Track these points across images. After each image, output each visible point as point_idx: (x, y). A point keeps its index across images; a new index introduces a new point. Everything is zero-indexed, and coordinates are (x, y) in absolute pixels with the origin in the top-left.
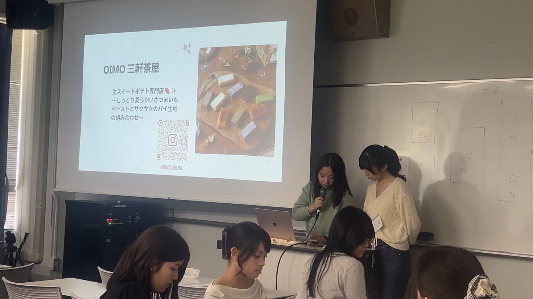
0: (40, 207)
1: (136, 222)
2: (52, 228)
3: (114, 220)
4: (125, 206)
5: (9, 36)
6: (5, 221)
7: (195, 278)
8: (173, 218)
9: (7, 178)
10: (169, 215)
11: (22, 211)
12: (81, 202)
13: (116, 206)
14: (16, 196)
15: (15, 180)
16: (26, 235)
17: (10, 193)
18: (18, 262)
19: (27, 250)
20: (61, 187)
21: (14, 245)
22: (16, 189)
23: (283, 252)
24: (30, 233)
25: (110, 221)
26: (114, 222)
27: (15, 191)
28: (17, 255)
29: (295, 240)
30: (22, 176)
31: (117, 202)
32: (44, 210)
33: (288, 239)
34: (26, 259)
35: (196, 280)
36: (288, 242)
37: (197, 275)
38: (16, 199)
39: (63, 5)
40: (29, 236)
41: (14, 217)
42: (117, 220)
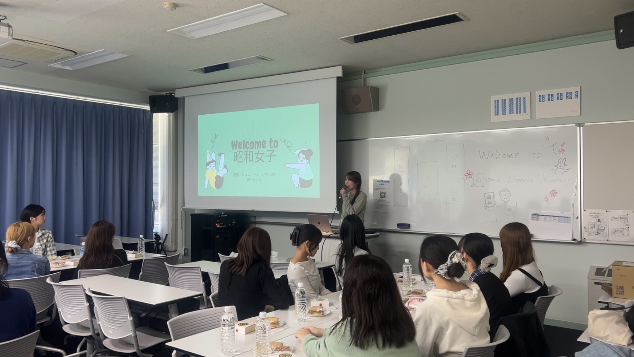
0: (175, 218)
1: (233, 224)
2: (182, 230)
3: (220, 224)
4: (227, 216)
5: (151, 117)
6: (153, 228)
7: (275, 257)
8: (255, 221)
9: (153, 202)
10: (253, 220)
11: (163, 221)
12: (199, 215)
13: (221, 216)
14: (159, 212)
15: (158, 203)
16: (167, 235)
17: (156, 210)
18: (162, 252)
19: (167, 244)
20: (187, 206)
21: (160, 241)
22: (159, 208)
23: (325, 239)
24: (168, 234)
25: (218, 225)
26: (221, 225)
27: (158, 209)
28: (162, 248)
29: (331, 232)
30: (163, 201)
31: (221, 213)
32: (177, 220)
33: (327, 231)
34: (167, 250)
35: (276, 258)
36: (327, 233)
37: (276, 255)
38: (159, 214)
39: (184, 98)
40: (168, 236)
41: (158, 224)
42: (222, 224)
